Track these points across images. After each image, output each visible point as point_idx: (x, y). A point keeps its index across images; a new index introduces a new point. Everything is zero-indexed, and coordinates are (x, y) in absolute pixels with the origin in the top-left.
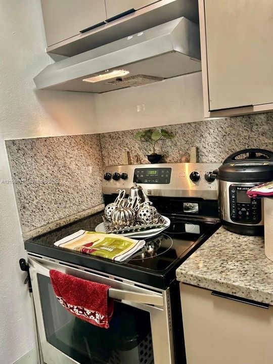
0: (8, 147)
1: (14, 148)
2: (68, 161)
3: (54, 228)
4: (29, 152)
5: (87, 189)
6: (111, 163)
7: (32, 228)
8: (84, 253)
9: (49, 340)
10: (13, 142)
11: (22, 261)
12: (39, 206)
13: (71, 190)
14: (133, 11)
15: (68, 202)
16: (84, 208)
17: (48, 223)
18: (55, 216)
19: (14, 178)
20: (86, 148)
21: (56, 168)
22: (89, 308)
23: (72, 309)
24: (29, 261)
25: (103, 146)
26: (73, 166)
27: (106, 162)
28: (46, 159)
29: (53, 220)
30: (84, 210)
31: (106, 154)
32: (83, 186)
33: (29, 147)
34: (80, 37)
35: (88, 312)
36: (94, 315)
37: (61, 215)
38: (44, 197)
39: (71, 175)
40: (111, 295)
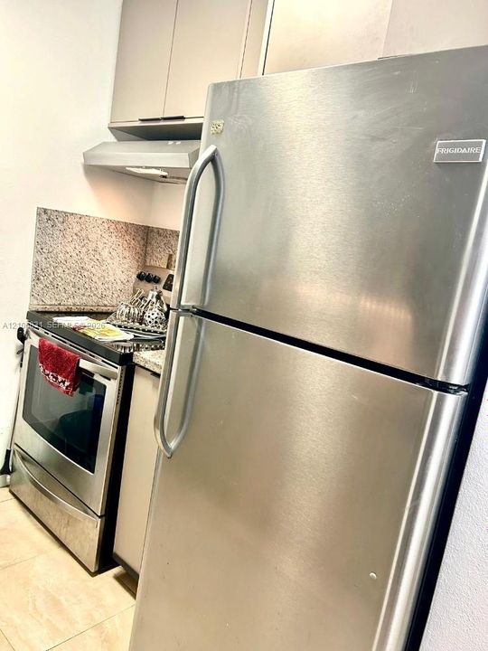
0: (39, 214)
1: (45, 217)
2: (101, 246)
3: (64, 310)
4: (59, 225)
5: (115, 285)
6: (153, 263)
7: (41, 303)
8: (74, 329)
9: (25, 416)
10: (45, 211)
11: (20, 330)
12: (55, 283)
13: (95, 279)
14: (182, 118)
15: (89, 290)
16: (106, 303)
17: (60, 304)
18: (70, 300)
19: (36, 247)
20: (127, 238)
21: (84, 250)
22: (61, 375)
23: (48, 375)
24: (27, 332)
25: (149, 241)
26: (105, 254)
27: (148, 261)
28: (75, 237)
29: (66, 303)
30: (106, 306)
31: (150, 252)
32: (112, 279)
33: (61, 219)
34: (139, 124)
35: (60, 379)
36: (64, 382)
37: (77, 301)
38: (62, 275)
39: (101, 262)
40: (80, 365)
